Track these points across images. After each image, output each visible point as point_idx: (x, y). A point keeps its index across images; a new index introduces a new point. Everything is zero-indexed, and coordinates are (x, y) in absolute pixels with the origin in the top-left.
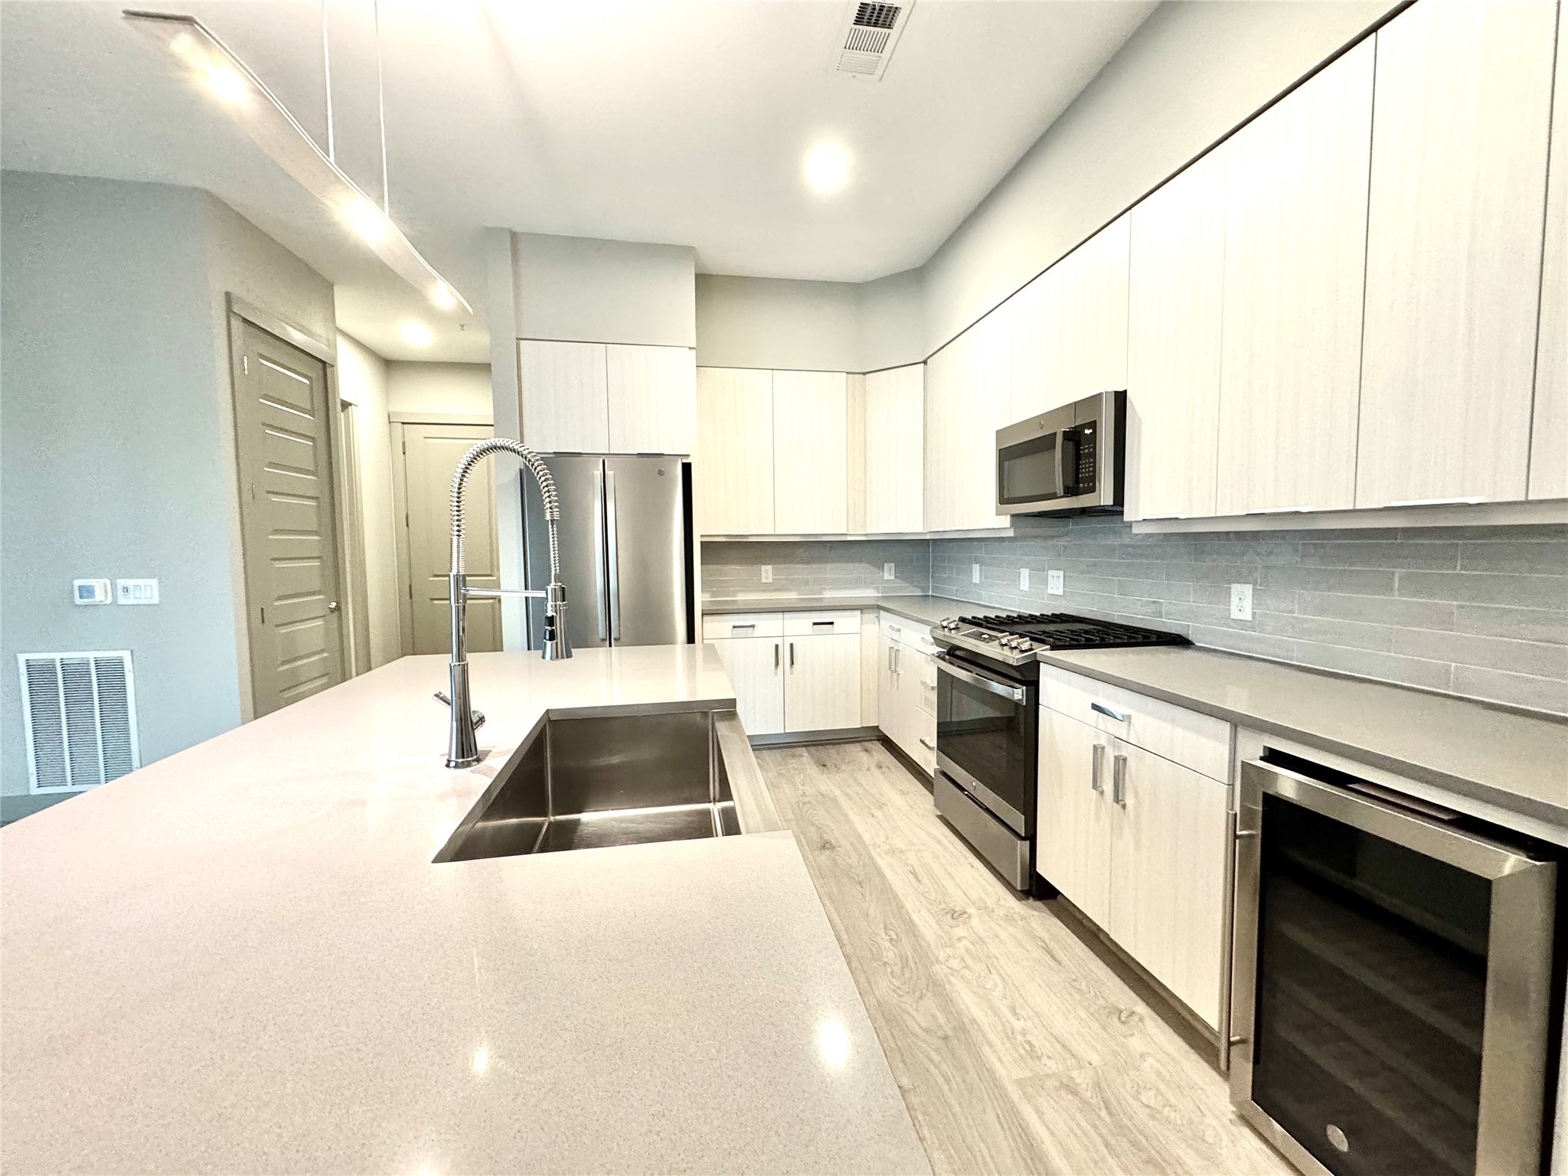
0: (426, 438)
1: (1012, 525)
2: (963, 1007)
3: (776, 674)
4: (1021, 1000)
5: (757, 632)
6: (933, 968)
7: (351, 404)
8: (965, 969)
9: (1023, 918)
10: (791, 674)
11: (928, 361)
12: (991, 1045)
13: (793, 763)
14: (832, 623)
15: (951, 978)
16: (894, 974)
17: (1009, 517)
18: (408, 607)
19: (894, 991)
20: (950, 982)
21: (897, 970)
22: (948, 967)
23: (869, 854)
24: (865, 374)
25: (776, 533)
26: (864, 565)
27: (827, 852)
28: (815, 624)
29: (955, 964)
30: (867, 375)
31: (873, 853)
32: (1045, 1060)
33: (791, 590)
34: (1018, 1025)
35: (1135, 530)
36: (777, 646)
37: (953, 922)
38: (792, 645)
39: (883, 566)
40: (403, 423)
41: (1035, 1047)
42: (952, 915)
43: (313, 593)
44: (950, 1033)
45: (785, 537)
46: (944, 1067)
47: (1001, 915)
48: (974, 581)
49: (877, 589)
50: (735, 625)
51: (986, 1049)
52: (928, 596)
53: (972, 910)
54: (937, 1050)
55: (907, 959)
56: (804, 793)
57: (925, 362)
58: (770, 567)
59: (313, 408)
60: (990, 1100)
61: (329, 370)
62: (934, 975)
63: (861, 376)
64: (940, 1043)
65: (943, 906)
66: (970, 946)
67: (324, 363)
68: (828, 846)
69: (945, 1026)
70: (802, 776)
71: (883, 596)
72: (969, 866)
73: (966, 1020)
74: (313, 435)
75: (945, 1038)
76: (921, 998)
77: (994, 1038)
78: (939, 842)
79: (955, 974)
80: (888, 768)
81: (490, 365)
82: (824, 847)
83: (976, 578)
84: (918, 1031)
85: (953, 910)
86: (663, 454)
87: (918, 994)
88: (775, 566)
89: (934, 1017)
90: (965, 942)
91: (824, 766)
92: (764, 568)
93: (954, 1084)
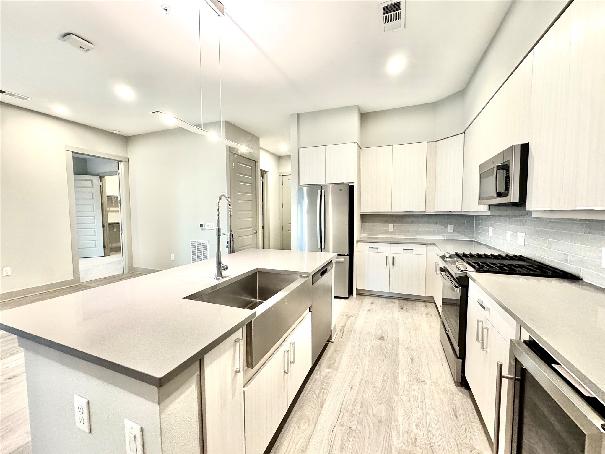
0: (288, 179)
1: (489, 210)
2: (396, 414)
3: (386, 268)
4: (425, 423)
5: (378, 251)
6: (394, 396)
7: (267, 171)
8: (407, 402)
9: (452, 393)
10: (393, 269)
11: (466, 132)
12: (397, 431)
13: (390, 305)
14: (412, 250)
15: (399, 403)
16: (376, 392)
17: (487, 206)
18: (282, 233)
19: (372, 397)
20: (397, 404)
21: (378, 391)
22: (401, 398)
23: (397, 347)
24: (436, 141)
25: (392, 211)
26: (437, 225)
27: (380, 341)
28: (404, 249)
29: (404, 398)
30: (437, 142)
31: (399, 346)
32: (418, 448)
33: (402, 235)
34: (415, 430)
35: (533, 215)
36: (387, 257)
37: (417, 383)
38: (393, 257)
39: (448, 226)
40: (283, 175)
41: (417, 442)
42: (417, 381)
43: (249, 228)
44: (383, 420)
45: (396, 213)
46: (372, 430)
47: (442, 388)
48: (490, 235)
49: (444, 236)
50: (370, 247)
51: (394, 432)
52: (472, 241)
53: (428, 382)
54: (373, 423)
55: (385, 389)
56: (386, 317)
57: (464, 133)
58: (392, 225)
59: (252, 174)
60: (382, 449)
61: (257, 163)
62: (392, 398)
63: (435, 142)
64: (376, 421)
65: (416, 376)
66: (417, 395)
67: (255, 161)
68: (382, 338)
69: (383, 417)
70: (390, 310)
71: (447, 240)
72: (441, 365)
73: (393, 419)
74: (251, 183)
75: (380, 421)
76: (380, 404)
77: (400, 429)
78: (434, 351)
79: (402, 402)
80: (431, 316)
81: (290, 156)
82: (380, 339)
83: (491, 234)
84: (371, 414)
85: (419, 378)
86: (343, 183)
87: (380, 402)
88: (395, 225)
89: (381, 412)
90: (416, 392)
91: (402, 308)
92: (390, 225)
93: (371, 437)
